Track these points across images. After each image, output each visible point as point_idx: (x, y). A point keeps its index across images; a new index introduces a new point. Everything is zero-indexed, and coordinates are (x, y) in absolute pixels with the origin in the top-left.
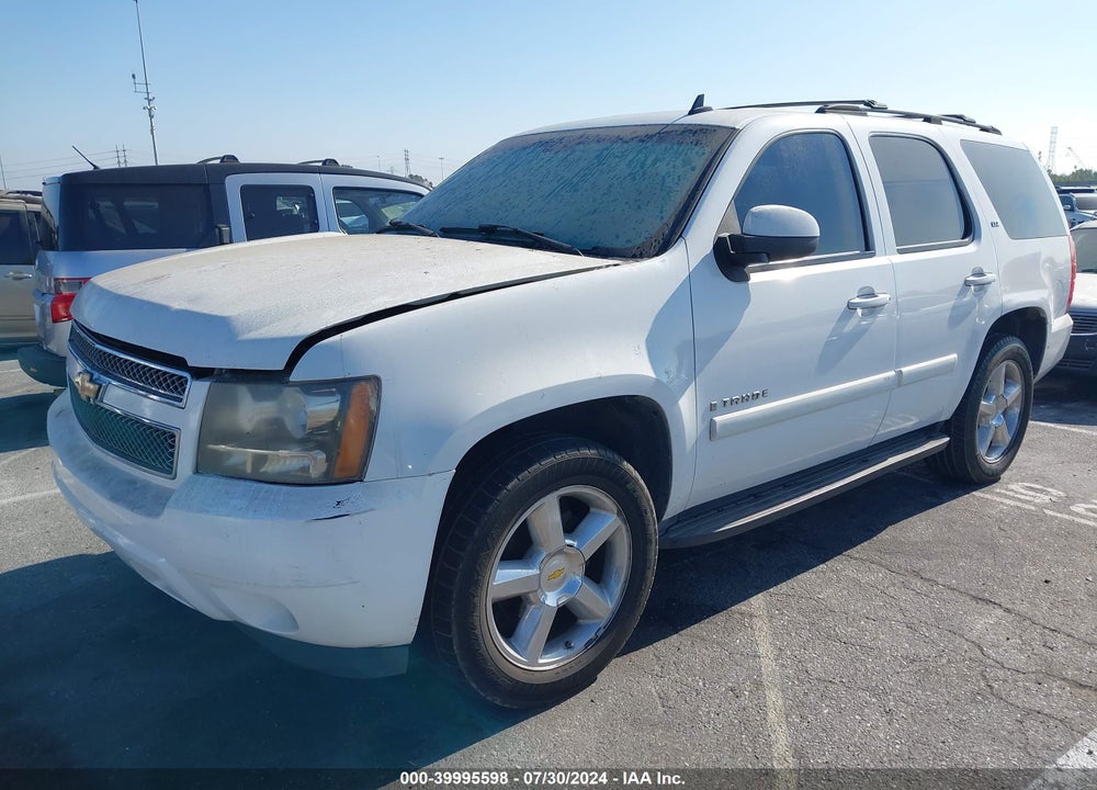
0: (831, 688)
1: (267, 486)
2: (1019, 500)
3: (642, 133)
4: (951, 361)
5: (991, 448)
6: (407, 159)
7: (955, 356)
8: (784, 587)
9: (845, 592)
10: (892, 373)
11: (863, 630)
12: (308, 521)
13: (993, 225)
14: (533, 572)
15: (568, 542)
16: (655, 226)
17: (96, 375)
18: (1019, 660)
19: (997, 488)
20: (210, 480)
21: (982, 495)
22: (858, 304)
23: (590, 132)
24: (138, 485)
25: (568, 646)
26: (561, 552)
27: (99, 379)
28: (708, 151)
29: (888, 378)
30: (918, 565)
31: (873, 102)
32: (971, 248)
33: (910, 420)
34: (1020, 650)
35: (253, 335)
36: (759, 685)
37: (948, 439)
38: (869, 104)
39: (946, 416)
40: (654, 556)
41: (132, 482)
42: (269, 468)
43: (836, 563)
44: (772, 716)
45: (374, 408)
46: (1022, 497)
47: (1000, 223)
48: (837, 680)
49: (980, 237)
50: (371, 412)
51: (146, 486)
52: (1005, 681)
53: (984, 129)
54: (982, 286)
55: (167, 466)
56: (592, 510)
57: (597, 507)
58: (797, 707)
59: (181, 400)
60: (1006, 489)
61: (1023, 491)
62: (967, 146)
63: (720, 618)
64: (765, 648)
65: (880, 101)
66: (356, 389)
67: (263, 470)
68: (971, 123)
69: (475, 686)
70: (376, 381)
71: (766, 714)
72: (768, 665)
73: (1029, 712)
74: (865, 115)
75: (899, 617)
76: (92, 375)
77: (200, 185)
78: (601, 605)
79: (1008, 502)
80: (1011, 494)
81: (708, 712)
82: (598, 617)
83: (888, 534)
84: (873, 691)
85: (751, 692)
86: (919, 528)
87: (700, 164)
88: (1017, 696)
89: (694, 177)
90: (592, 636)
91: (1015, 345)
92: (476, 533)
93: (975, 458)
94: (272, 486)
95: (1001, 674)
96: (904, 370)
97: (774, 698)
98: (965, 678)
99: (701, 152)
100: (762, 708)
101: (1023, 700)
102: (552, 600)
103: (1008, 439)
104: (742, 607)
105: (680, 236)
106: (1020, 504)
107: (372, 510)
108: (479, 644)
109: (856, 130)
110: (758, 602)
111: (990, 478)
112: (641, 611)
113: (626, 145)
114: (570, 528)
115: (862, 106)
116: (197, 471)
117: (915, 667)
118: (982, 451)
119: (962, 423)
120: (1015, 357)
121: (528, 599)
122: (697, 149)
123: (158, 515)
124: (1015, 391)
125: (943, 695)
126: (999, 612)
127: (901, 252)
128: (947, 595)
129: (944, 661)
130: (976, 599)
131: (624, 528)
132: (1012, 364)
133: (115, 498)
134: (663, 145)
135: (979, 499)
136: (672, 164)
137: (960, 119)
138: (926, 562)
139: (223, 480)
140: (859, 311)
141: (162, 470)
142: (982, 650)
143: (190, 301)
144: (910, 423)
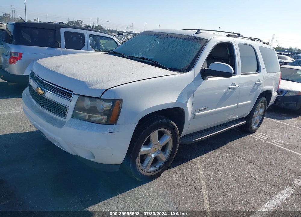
0: (216, 182)
1: (92, 123)
2: (260, 138)
3: (184, 37)
4: (249, 102)
5: (255, 124)
6: (98, 21)
7: (251, 101)
8: (204, 156)
9: (219, 158)
10: (236, 105)
11: (224, 168)
12: (102, 133)
13: (264, 69)
14: (150, 149)
15: (158, 142)
16: (187, 64)
17: (43, 88)
18: (259, 178)
19: (255, 134)
20: (76, 120)
21: (251, 136)
22: (231, 88)
23: (169, 34)
24: (54, 119)
25: (155, 167)
26: (157, 144)
27: (43, 89)
28: (201, 45)
29: (235, 106)
30: (236, 153)
31: (240, 34)
32: (258, 74)
33: (236, 116)
34: (260, 176)
35: (92, 87)
36: (199, 180)
37: (245, 122)
38: (239, 35)
39: (246, 116)
40: (178, 147)
41: (52, 118)
42: (92, 119)
43: (217, 150)
44: (203, 187)
45: (120, 107)
46: (261, 137)
47: (265, 68)
48: (218, 180)
49: (260, 72)
50: (120, 108)
51: (56, 119)
52: (256, 183)
53: (264, 43)
54: (259, 84)
55: (64, 115)
56: (165, 134)
57: (166, 134)
58: (208, 186)
59: (70, 99)
60: (257, 135)
61: (261, 135)
62: (260, 48)
63: (190, 162)
64: (200, 170)
65: (241, 34)
66: (117, 102)
67: (90, 119)
68: (261, 41)
69: (134, 175)
70: (121, 100)
71: (201, 187)
72: (201, 175)
73: (261, 191)
74: (238, 38)
75: (232, 165)
76: (42, 88)
77: (53, 30)
78: (164, 157)
79: (257, 138)
80: (258, 136)
81: (188, 185)
82: (163, 160)
83: (229, 144)
84: (226, 183)
85: (197, 181)
86: (236, 143)
87: (199, 48)
88: (259, 187)
89: (197, 52)
90: (161, 165)
91: (264, 99)
92: (139, 139)
93: (251, 126)
94: (93, 123)
95: (255, 181)
96: (239, 104)
97: (203, 183)
98: (247, 181)
99: (199, 45)
100: (200, 186)
101: (260, 188)
102: (153, 156)
103: (259, 122)
104: (195, 160)
105: (193, 67)
106: (260, 139)
107: (118, 132)
108: (136, 165)
109: (235, 42)
110: (198, 159)
111: (253, 132)
112: (173, 160)
113: (179, 40)
114: (159, 138)
115: (237, 35)
116: (72, 117)
117: (235, 178)
118: (253, 125)
119: (249, 118)
120: (263, 102)
121: (147, 155)
122: (198, 44)
123: (61, 127)
124: (262, 110)
125: (242, 185)
126: (255, 166)
127: (242, 74)
128: (243, 160)
129: (242, 177)
130: (250, 162)
131: (172, 139)
132: (262, 103)
133: (47, 121)
134: (189, 42)
135: (251, 137)
136: (191, 47)
137: (259, 40)
138: (238, 152)
139: (80, 120)
140: (231, 89)
141: (62, 116)
142: (251, 175)
143: (72, 75)
144: (236, 117)
